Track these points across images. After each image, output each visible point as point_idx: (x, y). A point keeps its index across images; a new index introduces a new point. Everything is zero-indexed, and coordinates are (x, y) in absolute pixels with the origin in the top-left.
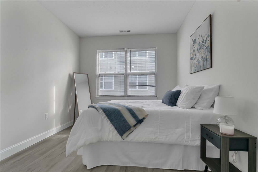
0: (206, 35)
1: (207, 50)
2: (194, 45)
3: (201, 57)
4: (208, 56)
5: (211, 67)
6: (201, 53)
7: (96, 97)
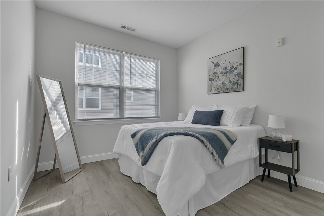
0: (237, 63)
1: (239, 76)
2: (215, 68)
3: (228, 80)
4: (239, 81)
5: (244, 91)
6: (228, 76)
7: (74, 123)
